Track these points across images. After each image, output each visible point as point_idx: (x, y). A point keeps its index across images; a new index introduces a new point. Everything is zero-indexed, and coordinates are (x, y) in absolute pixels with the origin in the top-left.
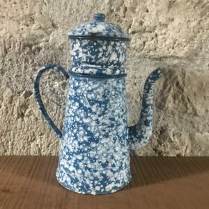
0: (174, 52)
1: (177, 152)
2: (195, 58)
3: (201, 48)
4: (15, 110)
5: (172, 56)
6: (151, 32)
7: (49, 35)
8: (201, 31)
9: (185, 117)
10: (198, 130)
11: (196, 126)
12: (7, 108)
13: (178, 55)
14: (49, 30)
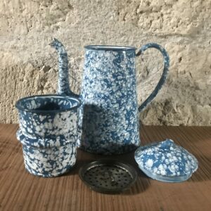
0: (178, 30)
1: (180, 122)
2: (197, 35)
3: (203, 27)
4: (36, 83)
5: (176, 34)
6: (157, 12)
7: (65, 14)
8: (203, 10)
9: (187, 90)
10: (199, 103)
11: (197, 99)
12: (28, 81)
13: (181, 33)
14: (66, 10)
